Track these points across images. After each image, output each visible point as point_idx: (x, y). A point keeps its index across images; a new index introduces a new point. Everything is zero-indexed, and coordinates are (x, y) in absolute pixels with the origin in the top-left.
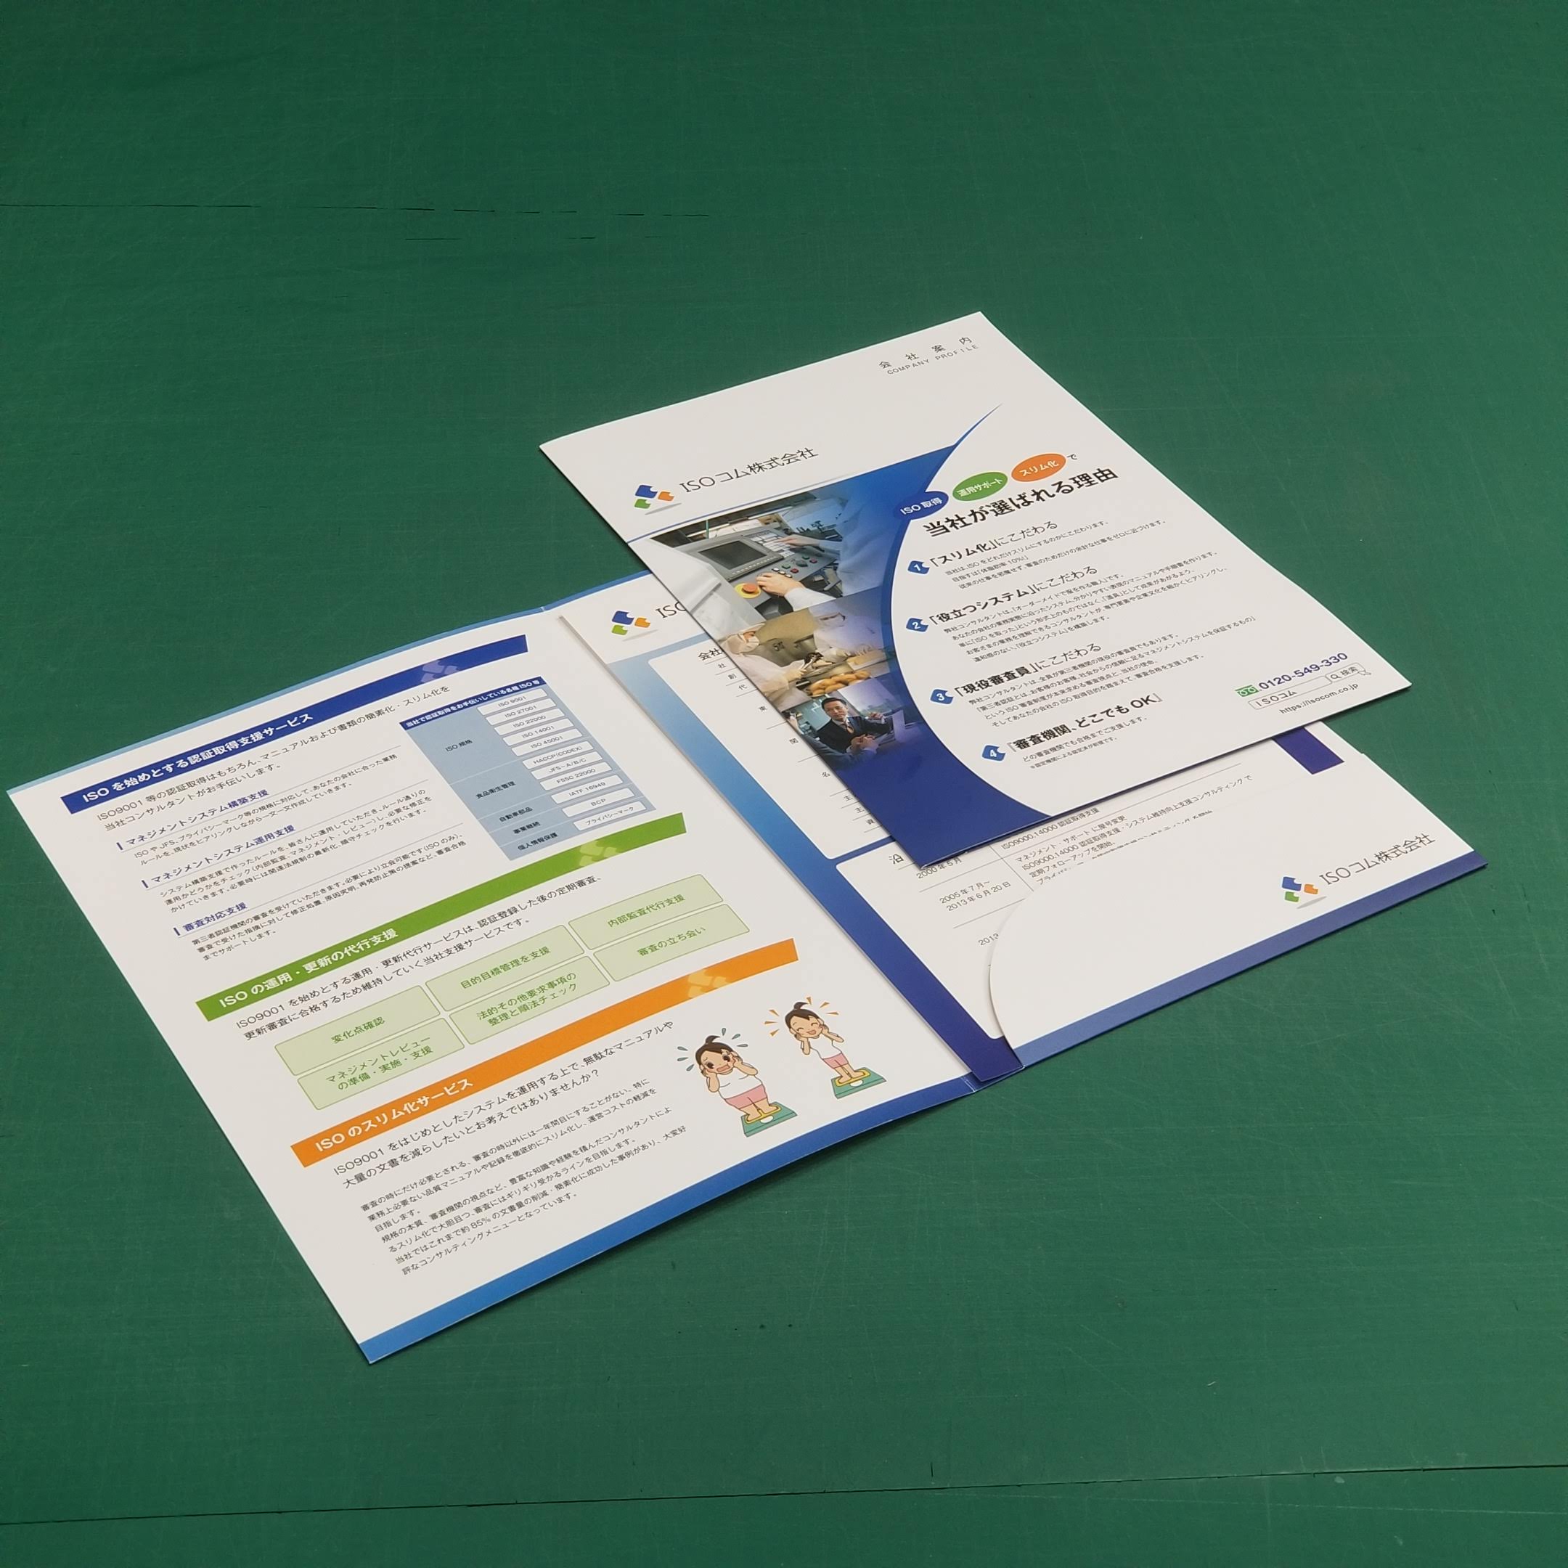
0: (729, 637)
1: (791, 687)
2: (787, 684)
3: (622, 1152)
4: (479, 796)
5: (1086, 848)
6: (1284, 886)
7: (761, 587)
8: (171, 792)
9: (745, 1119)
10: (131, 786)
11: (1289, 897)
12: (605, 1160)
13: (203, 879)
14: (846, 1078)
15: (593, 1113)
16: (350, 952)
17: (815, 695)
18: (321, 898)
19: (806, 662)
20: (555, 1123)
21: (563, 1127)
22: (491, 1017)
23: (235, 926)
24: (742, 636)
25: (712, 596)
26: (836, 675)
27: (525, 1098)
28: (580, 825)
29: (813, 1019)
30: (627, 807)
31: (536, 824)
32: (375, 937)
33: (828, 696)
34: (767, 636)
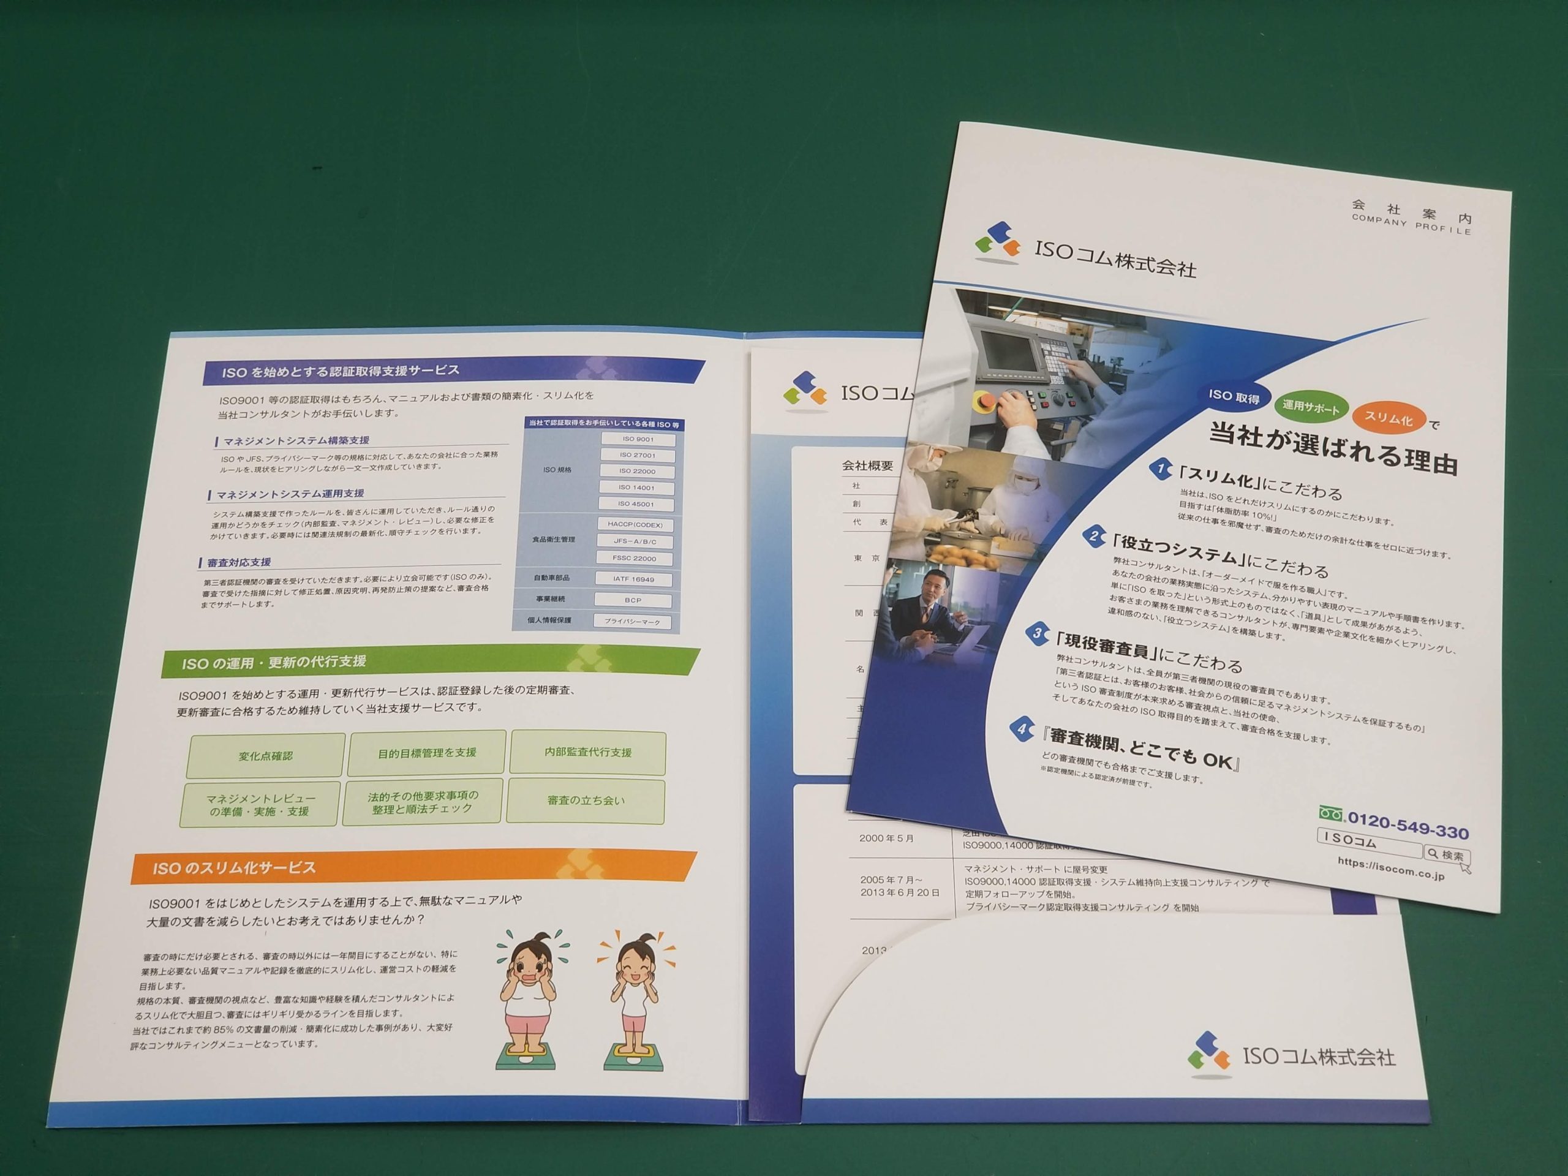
0: (920, 444)
1: (919, 537)
2: (920, 531)
3: (383, 1021)
4: (536, 539)
5: (1043, 888)
6: (1199, 1043)
7: (999, 405)
8: (294, 400)
9: (508, 1047)
10: (268, 377)
11: (1195, 1061)
12: (365, 1022)
13: (257, 514)
14: (629, 1048)
15: (389, 963)
16: (316, 663)
17: (932, 559)
18: (333, 588)
19: (959, 517)
20: (352, 955)
21: (355, 963)
22: (378, 804)
23: (247, 582)
24: (932, 451)
25: (948, 389)
26: (969, 548)
27: (347, 913)
28: (600, 620)
29: (647, 961)
30: (654, 618)
31: (562, 599)
32: (346, 657)
33: (941, 568)
34: (952, 466)
